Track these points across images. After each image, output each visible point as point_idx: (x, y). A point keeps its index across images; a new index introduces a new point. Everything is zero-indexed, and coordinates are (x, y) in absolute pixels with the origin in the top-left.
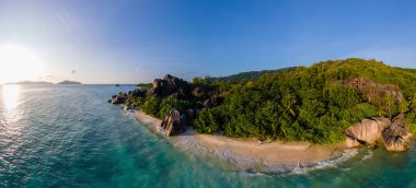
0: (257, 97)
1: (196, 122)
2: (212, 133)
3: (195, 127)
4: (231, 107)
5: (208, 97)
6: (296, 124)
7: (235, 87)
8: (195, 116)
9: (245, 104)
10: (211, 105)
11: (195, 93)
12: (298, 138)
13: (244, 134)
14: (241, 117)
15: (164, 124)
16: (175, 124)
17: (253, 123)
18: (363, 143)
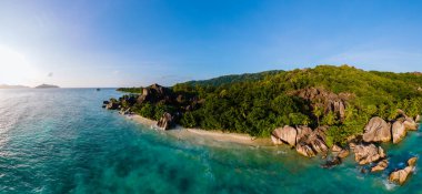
0: (225, 104)
1: (182, 121)
2: (193, 127)
3: (181, 124)
4: (205, 111)
5: (189, 103)
6: (244, 123)
7: (210, 95)
8: (181, 117)
9: (216, 109)
10: (191, 110)
11: (179, 100)
12: (243, 132)
13: (212, 128)
14: (211, 117)
15: (160, 124)
16: (168, 123)
17: (218, 120)
18: (287, 143)
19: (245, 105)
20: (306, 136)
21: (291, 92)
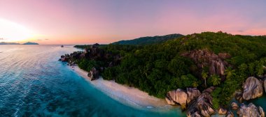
10: (113, 65)
11: (106, 56)
15: (89, 75)
16: (94, 75)
18: (179, 104)
19: (148, 66)
20: (196, 99)
21: (184, 54)
